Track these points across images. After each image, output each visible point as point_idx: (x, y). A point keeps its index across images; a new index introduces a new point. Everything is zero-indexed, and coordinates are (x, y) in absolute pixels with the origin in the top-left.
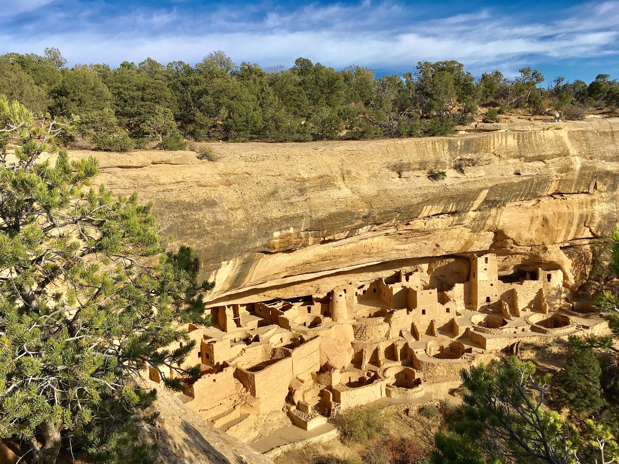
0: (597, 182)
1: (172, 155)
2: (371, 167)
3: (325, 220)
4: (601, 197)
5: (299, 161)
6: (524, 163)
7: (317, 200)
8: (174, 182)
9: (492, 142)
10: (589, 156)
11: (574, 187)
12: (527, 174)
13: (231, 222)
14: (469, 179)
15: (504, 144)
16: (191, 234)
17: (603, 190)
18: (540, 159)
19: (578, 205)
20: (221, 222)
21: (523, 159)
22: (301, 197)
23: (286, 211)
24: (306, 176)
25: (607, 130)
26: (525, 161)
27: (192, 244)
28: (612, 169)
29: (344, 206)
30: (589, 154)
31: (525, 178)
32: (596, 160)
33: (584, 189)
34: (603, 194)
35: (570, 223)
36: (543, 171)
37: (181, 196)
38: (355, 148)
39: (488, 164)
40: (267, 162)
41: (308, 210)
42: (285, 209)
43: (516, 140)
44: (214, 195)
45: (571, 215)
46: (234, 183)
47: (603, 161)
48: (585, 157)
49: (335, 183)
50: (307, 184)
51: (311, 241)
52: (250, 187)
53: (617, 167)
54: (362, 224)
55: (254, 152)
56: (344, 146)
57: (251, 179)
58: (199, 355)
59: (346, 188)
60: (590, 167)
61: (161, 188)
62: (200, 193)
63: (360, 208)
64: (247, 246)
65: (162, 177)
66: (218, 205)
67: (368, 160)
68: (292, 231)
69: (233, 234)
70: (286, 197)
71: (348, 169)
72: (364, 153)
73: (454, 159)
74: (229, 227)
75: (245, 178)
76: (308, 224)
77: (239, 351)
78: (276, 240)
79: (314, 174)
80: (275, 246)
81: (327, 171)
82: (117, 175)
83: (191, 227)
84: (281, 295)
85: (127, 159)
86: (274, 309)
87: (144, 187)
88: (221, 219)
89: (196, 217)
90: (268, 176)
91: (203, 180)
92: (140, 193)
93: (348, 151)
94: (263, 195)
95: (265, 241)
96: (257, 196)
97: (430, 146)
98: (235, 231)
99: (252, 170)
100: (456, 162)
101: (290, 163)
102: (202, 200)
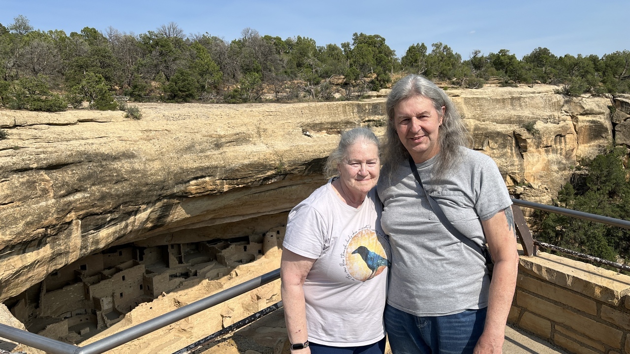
0: (490, 141)
1: (100, 114)
2: (286, 126)
3: (237, 170)
4: (493, 153)
5: (218, 121)
7: (232, 154)
8: (97, 137)
10: (482, 119)
13: (147, 171)
16: (110, 181)
17: (494, 147)
20: (138, 171)
23: (201, 163)
24: (222, 133)
25: (498, 98)
27: (111, 189)
28: (501, 130)
29: (256, 159)
30: (482, 117)
32: (488, 122)
33: (478, 147)
34: (495, 150)
37: (101, 149)
38: (273, 109)
40: (187, 121)
41: (222, 162)
42: (200, 161)
44: (132, 148)
46: (154, 139)
47: (494, 123)
48: (479, 120)
49: (251, 139)
50: (223, 140)
51: (226, 188)
52: (168, 142)
53: (506, 128)
54: (273, 174)
55: (177, 112)
56: (264, 108)
57: (170, 135)
58: (141, 287)
59: (261, 144)
60: (483, 128)
61: (83, 142)
62: (119, 147)
63: (271, 161)
64: (165, 191)
65: (86, 133)
66: (136, 156)
67: (284, 120)
68: (207, 179)
69: (149, 181)
70: (202, 151)
71: (264, 127)
72: (281, 114)
73: (362, 120)
74: (145, 175)
75: (165, 134)
76: (222, 174)
77: (177, 284)
78: (192, 186)
79: (231, 132)
80: (192, 192)
81: (243, 129)
82: (43, 131)
83: (110, 175)
84: (219, 236)
85: (55, 118)
86: (213, 248)
87: (67, 141)
88: (138, 169)
89: (115, 167)
90: (186, 132)
91: (125, 135)
92: (62, 146)
93: (267, 113)
94: (180, 149)
95: (182, 187)
96: (174, 149)
97: (341, 109)
98: (152, 179)
99: (172, 128)
100: (364, 122)
101: (209, 122)
102: (121, 152)
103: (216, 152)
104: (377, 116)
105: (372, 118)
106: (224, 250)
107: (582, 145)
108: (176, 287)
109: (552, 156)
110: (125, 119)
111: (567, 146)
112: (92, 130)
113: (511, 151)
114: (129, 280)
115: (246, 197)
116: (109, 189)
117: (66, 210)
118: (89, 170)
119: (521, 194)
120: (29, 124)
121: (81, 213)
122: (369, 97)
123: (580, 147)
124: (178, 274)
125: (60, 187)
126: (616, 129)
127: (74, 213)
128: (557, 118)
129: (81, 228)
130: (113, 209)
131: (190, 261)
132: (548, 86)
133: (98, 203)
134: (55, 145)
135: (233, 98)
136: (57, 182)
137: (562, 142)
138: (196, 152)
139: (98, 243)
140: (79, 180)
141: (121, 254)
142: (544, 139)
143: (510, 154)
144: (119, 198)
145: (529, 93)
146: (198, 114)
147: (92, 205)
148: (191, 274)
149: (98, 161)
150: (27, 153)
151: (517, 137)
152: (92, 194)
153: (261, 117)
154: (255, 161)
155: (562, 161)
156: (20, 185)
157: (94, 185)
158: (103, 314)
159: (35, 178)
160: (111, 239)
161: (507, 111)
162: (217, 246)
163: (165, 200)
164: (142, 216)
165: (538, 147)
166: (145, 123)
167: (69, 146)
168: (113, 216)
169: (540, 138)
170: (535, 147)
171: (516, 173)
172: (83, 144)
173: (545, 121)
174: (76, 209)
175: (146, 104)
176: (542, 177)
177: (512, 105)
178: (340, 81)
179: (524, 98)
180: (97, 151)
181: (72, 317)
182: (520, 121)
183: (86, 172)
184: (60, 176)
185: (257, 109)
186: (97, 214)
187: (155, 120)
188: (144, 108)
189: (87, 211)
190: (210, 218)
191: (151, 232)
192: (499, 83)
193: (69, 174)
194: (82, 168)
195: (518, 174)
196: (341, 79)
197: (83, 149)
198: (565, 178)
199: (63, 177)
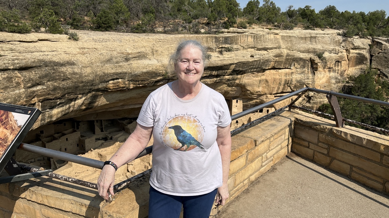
0: (295, 63)
1: (52, 36)
2: (170, 49)
3: (139, 75)
4: (297, 71)
5: (128, 44)
6: (257, 51)
7: (136, 65)
8: (50, 51)
9: (240, 39)
10: (292, 49)
11: (283, 65)
12: (258, 57)
13: (83, 74)
14: (225, 58)
15: (246, 40)
16: (59, 79)
17: (298, 67)
18: (265, 49)
19: (284, 75)
20: (77, 73)
21: (256, 49)
22: (126, 63)
23: (116, 70)
24: (130, 52)
25: (302, 36)
26: (257, 50)
27: (60, 84)
28: (303, 57)
29: (150, 69)
30: (292, 48)
31: (256, 59)
32: (295, 52)
33: (288, 67)
34: (298, 69)
35: (280, 84)
36: (266, 56)
37: (53, 59)
38: (162, 38)
39: (237, 51)
40: (108, 43)
41: (130, 70)
42: (116, 69)
43: (253, 39)
44: (73, 59)
45: (281, 80)
46: (87, 53)
47: (299, 52)
48: (289, 50)
49: (148, 56)
50: (130, 56)
51: (132, 86)
52: (96, 56)
53: (306, 56)
54: (161, 79)
55: (102, 37)
56: (156, 37)
57: (97, 51)
58: (78, 145)
59: (154, 59)
60: (292, 55)
61: (42, 54)
62: (65, 58)
63: (160, 70)
64: (94, 87)
65: (43, 48)
66: (76, 64)
67: (169, 45)
68: (120, 80)
69: (84, 80)
70: (117, 63)
71: (156, 49)
72: (167, 41)
73: (218, 47)
74: (81, 76)
75: (94, 51)
76: (129, 78)
77: (100, 144)
78: (111, 84)
79: (135, 51)
80: (110, 88)
81: (143, 50)
82: (16, 45)
83: (59, 75)
84: (126, 116)
85: (24, 37)
86: (123, 123)
87: (32, 52)
88: (77, 72)
89: (62, 70)
90: (107, 50)
91: (68, 51)
92: (29, 56)
93: (158, 40)
94: (103, 60)
95: (104, 85)
96: (99, 61)
97: (205, 39)
98: (85, 79)
99: (98, 47)
100: (219, 48)
101: (121, 44)
102: (66, 61)
103: (126, 64)
104: (227, 45)
105: (224, 46)
106: (129, 125)
107: (351, 68)
108: (99, 146)
109: (332, 74)
110: (68, 40)
111: (342, 68)
112: (47, 46)
113: (308, 70)
114: (70, 141)
115: (144, 93)
116: (58, 84)
117: (31, 96)
118: (46, 72)
119: (312, 96)
120: (7, 41)
121: (41, 98)
122: (223, 32)
123: (349, 69)
124: (100, 138)
125: (27, 81)
126: (372, 59)
127: (37, 98)
128: (337, 51)
129: (41, 107)
130: (61, 97)
131: (108, 131)
132: (333, 30)
133: (52, 93)
134: (24, 55)
135: (137, 30)
136: (26, 78)
137: (339, 66)
138: (114, 63)
139: (52, 117)
140: (40, 78)
141: (65, 125)
142: (328, 63)
143: (307, 72)
144: (65, 90)
145: (321, 34)
146: (114, 39)
147: (48, 94)
148: (109, 138)
149: (52, 66)
150: (6, 59)
151: (312, 61)
152: (48, 87)
153: (154, 42)
154: (150, 70)
155: (338, 78)
156: (3, 79)
157: (49, 81)
158: (55, 160)
159: (12, 75)
160: (60, 115)
161: (307, 45)
162: (125, 122)
163: (94, 93)
164: (79, 102)
165: (324, 68)
166: (81, 43)
167: (33, 56)
168: (61, 101)
169: (326, 63)
170: (322, 68)
171: (310, 84)
172: (42, 55)
173: (330, 52)
174: (38, 96)
175: (81, 31)
176: (325, 87)
177: (311, 41)
178: (205, 21)
179: (318, 37)
180: (51, 60)
181: (35, 161)
182: (314, 51)
183: (44, 73)
184: (28, 74)
185: (152, 37)
186: (51, 99)
187: (87, 42)
188: (80, 33)
189: (45, 97)
190: (121, 105)
191: (84, 112)
192: (303, 27)
193: (33, 74)
194: (41, 70)
195: (311, 84)
196: (205, 20)
197: (42, 58)
198: (339, 87)
199: (29, 75)
